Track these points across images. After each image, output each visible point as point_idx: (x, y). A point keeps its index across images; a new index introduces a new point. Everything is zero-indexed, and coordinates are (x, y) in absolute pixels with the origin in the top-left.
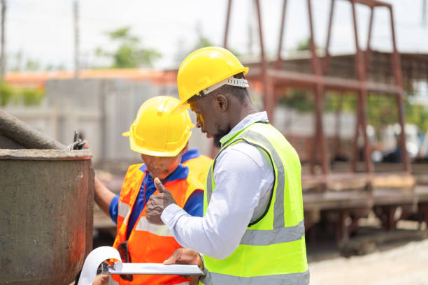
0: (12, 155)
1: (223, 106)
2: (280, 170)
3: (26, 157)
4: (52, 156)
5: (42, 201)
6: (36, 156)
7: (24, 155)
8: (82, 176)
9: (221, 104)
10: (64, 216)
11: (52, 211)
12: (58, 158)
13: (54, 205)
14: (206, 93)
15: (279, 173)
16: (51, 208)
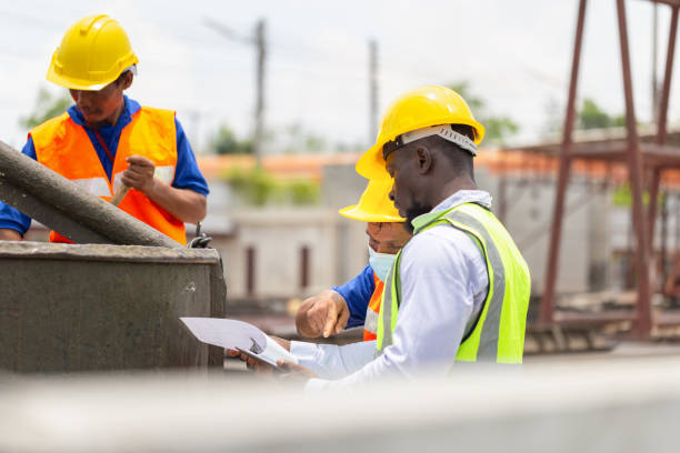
0: (70, 252)
1: (424, 165)
2: (497, 273)
3: (94, 257)
4: (137, 255)
5: (121, 325)
6: (110, 255)
7: (91, 254)
8: (193, 289)
9: (422, 162)
10: (160, 350)
11: (138, 340)
12: (147, 258)
13: (143, 332)
14: (406, 141)
15: (496, 278)
16: (137, 335)
